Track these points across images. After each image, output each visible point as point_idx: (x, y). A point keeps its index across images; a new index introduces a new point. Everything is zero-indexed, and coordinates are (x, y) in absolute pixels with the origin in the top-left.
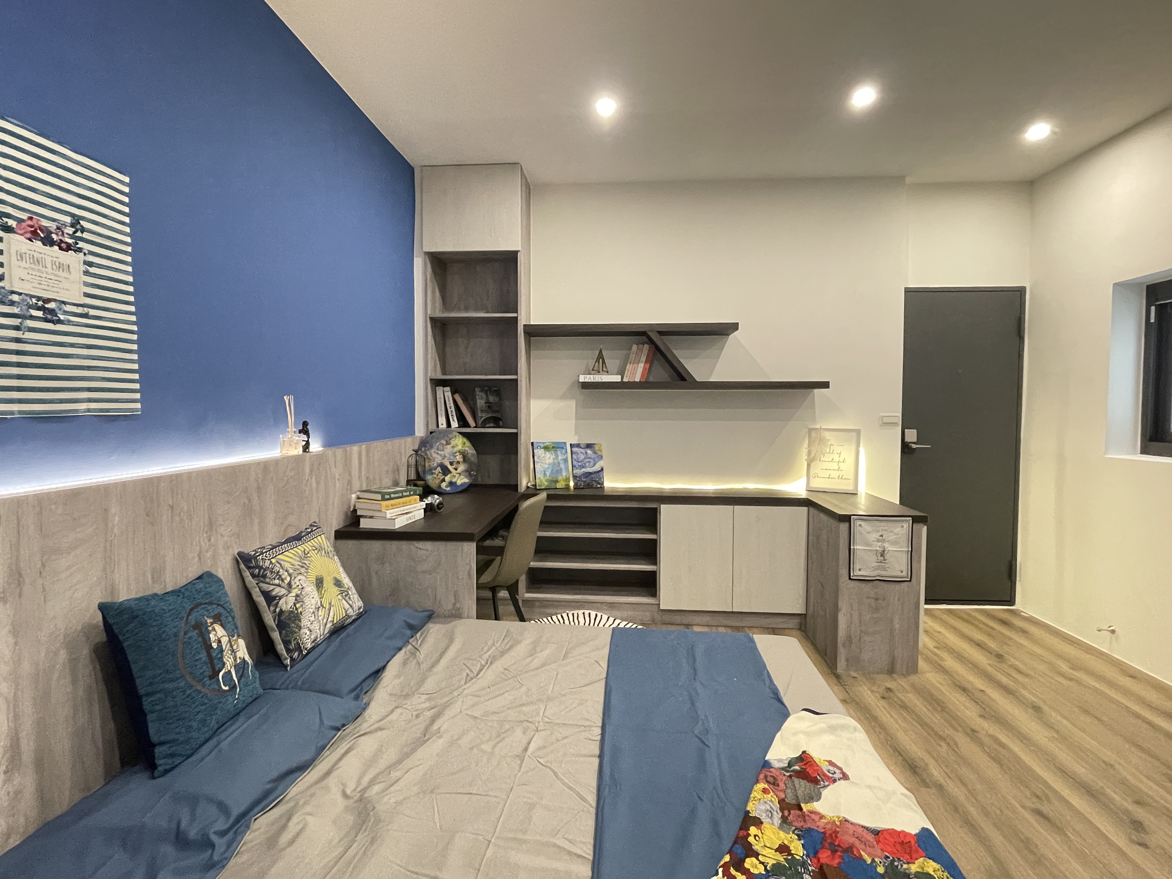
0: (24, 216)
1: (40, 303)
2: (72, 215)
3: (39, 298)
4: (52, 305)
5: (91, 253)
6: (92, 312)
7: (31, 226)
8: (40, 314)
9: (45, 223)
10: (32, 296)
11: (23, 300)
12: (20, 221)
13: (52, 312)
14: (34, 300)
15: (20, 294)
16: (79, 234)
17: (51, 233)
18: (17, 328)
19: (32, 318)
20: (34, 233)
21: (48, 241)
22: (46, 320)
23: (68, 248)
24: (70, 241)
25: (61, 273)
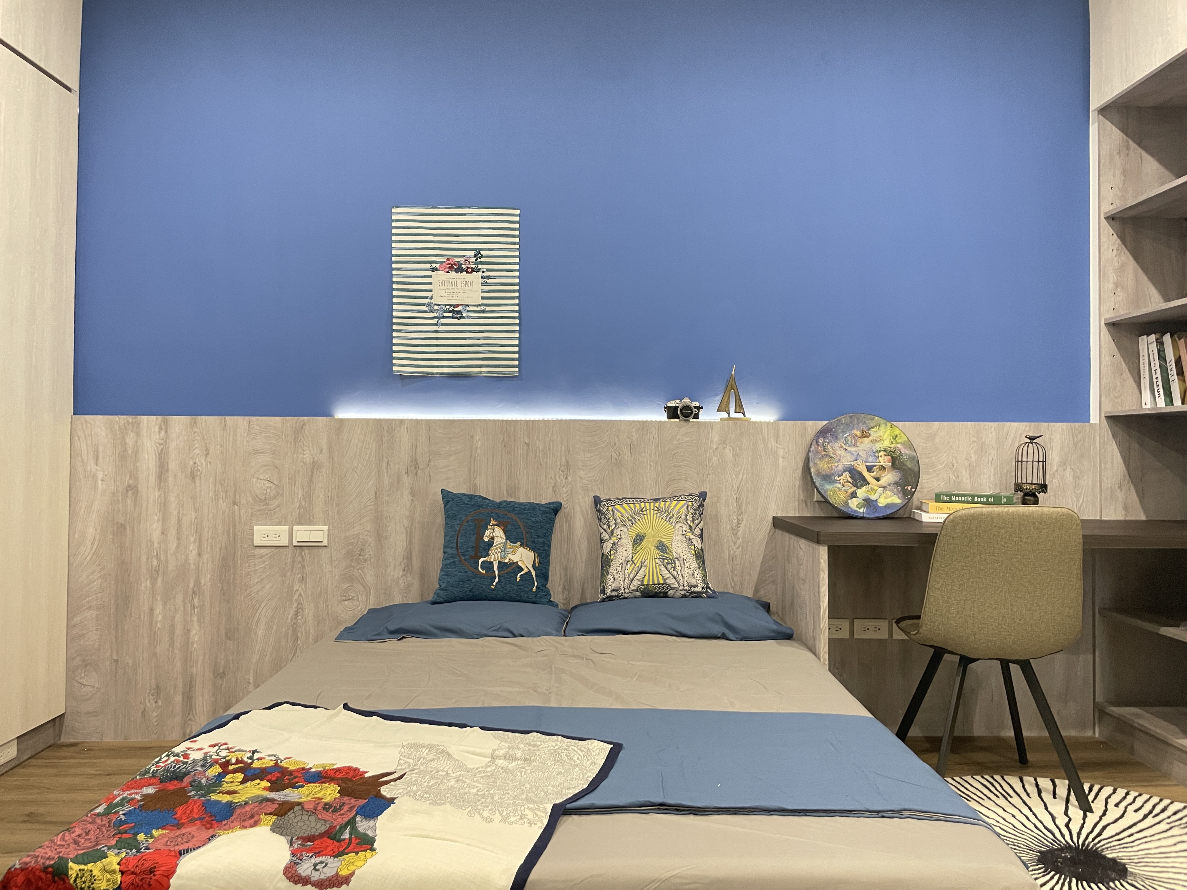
0: (444, 259)
1: (451, 308)
2: (475, 250)
3: (450, 306)
4: (459, 308)
5: (488, 270)
6: (488, 309)
7: (449, 264)
8: (450, 315)
9: (457, 260)
10: (446, 305)
11: (441, 308)
12: (441, 263)
13: (459, 312)
14: (448, 307)
15: (439, 305)
16: (479, 260)
17: (462, 264)
18: (436, 325)
19: (444, 317)
20: (451, 268)
21: (460, 270)
22: (453, 318)
23: (473, 270)
24: (473, 266)
25: (467, 288)
